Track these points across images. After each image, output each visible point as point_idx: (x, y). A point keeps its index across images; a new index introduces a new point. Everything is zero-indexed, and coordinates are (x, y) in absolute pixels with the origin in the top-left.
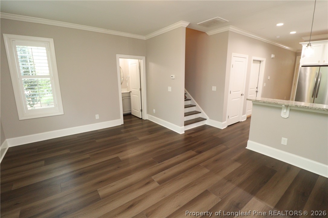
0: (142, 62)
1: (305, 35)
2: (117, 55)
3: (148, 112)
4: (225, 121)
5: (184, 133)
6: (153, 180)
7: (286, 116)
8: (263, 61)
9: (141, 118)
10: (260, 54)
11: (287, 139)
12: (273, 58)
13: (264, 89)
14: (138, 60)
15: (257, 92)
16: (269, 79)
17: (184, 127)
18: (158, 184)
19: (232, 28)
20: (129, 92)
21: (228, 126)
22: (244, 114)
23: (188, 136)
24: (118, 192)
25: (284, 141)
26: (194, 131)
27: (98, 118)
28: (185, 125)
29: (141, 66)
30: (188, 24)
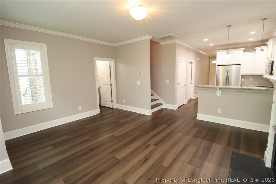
0: (112, 63)
1: (217, 46)
2: (95, 58)
3: (118, 103)
4: (177, 104)
5: (151, 114)
6: (150, 145)
7: (220, 95)
8: (193, 62)
9: (112, 107)
10: (191, 58)
11: (221, 109)
12: (198, 60)
13: (196, 81)
14: (108, 62)
15: (191, 83)
16: (197, 74)
17: (151, 110)
18: (154, 146)
19: (178, 41)
20: (99, 87)
21: (178, 107)
22: (186, 99)
23: (155, 116)
24: (130, 154)
25: (220, 111)
26: (157, 113)
27: (81, 109)
28: (152, 108)
29: (111, 66)
30: (151, 38)
